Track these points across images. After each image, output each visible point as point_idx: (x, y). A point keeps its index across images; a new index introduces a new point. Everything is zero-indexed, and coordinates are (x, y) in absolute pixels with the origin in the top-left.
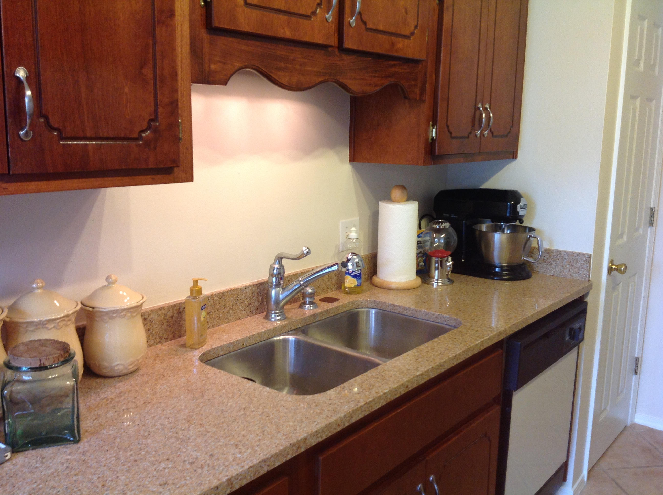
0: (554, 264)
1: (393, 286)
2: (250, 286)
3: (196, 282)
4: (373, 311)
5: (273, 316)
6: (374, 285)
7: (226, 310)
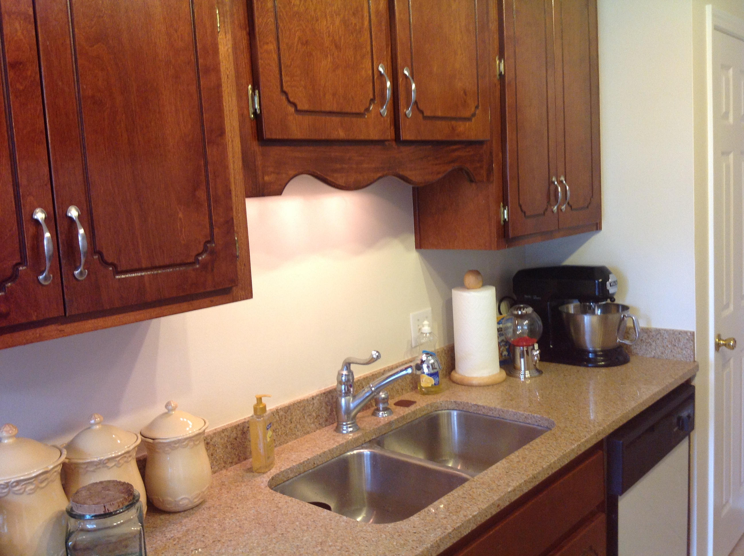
0: (654, 344)
1: (475, 382)
2: (317, 395)
3: (259, 400)
4: (455, 413)
5: (345, 428)
6: (454, 382)
7: (293, 425)
